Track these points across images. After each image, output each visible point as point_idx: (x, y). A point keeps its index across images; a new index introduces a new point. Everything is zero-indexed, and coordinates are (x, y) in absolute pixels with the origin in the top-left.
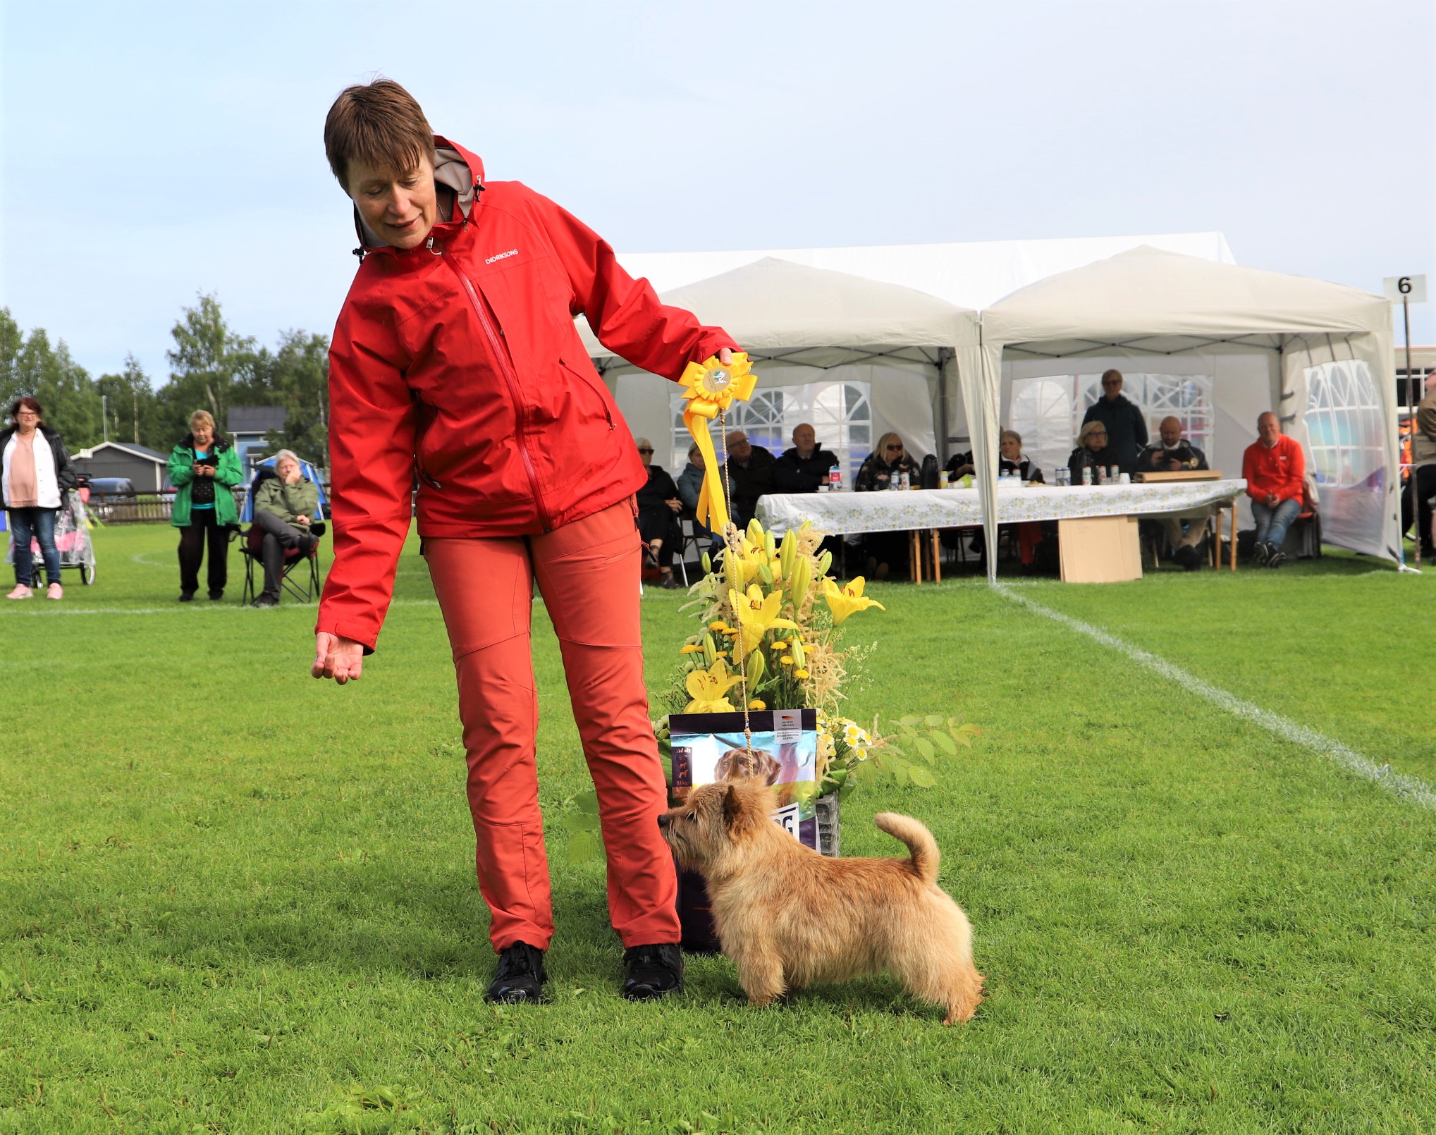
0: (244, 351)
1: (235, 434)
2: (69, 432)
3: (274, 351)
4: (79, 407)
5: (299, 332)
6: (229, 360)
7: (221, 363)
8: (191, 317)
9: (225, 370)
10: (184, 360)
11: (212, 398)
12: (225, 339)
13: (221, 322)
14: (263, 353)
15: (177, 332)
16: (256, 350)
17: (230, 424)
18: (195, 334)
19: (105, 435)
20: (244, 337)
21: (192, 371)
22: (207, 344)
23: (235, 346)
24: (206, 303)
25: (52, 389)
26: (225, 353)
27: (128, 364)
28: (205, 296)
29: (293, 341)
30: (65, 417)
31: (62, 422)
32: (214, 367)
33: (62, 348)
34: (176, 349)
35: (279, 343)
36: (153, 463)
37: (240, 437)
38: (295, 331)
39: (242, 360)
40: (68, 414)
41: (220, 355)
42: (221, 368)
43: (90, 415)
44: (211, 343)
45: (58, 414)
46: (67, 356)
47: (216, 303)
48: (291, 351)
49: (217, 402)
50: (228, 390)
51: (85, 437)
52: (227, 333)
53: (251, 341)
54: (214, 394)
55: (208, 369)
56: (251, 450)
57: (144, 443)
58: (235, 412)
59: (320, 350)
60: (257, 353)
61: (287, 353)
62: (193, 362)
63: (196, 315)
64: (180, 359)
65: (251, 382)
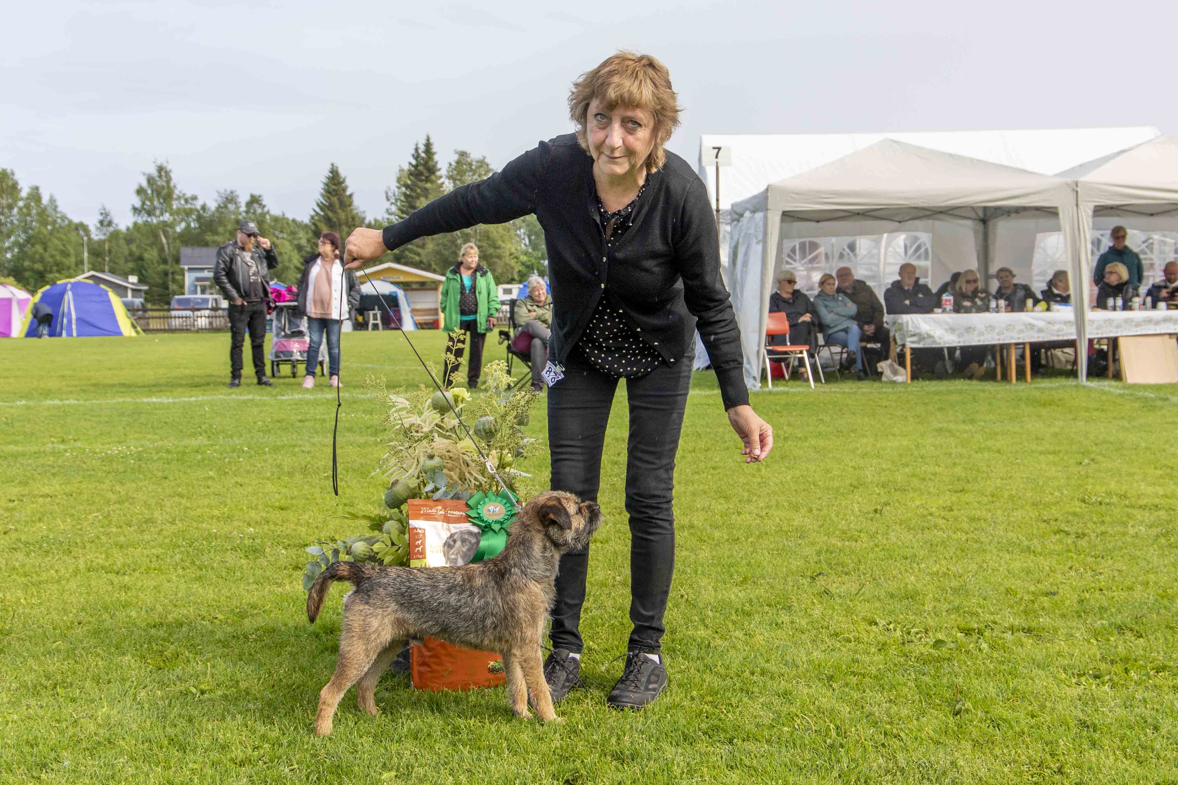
0: (188, 206)
1: (186, 267)
2: (57, 264)
3: (212, 206)
4: (64, 246)
5: (232, 192)
6: (178, 212)
7: (171, 215)
8: (150, 180)
9: (175, 220)
10: (143, 212)
11: (164, 240)
12: (175, 196)
13: (172, 184)
14: (204, 208)
15: (140, 191)
16: (198, 204)
17: (182, 259)
18: (152, 193)
19: (86, 266)
20: (189, 195)
21: (149, 220)
22: (161, 200)
23: (183, 202)
24: (161, 169)
25: (45, 231)
26: (175, 207)
27: (102, 214)
28: (159, 164)
29: (227, 199)
30: (54, 253)
31: (52, 256)
32: (167, 217)
33: (52, 201)
34: (138, 204)
35: (216, 200)
36: (126, 288)
37: (190, 269)
38: (228, 192)
39: (188, 213)
40: (56, 250)
41: (171, 209)
42: (171, 218)
43: (72, 251)
44: (165, 200)
45: (49, 249)
46: (56, 207)
47: (168, 169)
48: (226, 207)
49: (168, 243)
50: (176, 235)
51: (69, 268)
52: (177, 192)
53: (194, 198)
54: (166, 237)
55: (161, 218)
56: (198, 279)
57: (112, 271)
58: (186, 251)
59: (256, 205)
60: (199, 207)
61: (222, 208)
62: (150, 213)
63: (153, 178)
64: (140, 211)
65: (195, 228)
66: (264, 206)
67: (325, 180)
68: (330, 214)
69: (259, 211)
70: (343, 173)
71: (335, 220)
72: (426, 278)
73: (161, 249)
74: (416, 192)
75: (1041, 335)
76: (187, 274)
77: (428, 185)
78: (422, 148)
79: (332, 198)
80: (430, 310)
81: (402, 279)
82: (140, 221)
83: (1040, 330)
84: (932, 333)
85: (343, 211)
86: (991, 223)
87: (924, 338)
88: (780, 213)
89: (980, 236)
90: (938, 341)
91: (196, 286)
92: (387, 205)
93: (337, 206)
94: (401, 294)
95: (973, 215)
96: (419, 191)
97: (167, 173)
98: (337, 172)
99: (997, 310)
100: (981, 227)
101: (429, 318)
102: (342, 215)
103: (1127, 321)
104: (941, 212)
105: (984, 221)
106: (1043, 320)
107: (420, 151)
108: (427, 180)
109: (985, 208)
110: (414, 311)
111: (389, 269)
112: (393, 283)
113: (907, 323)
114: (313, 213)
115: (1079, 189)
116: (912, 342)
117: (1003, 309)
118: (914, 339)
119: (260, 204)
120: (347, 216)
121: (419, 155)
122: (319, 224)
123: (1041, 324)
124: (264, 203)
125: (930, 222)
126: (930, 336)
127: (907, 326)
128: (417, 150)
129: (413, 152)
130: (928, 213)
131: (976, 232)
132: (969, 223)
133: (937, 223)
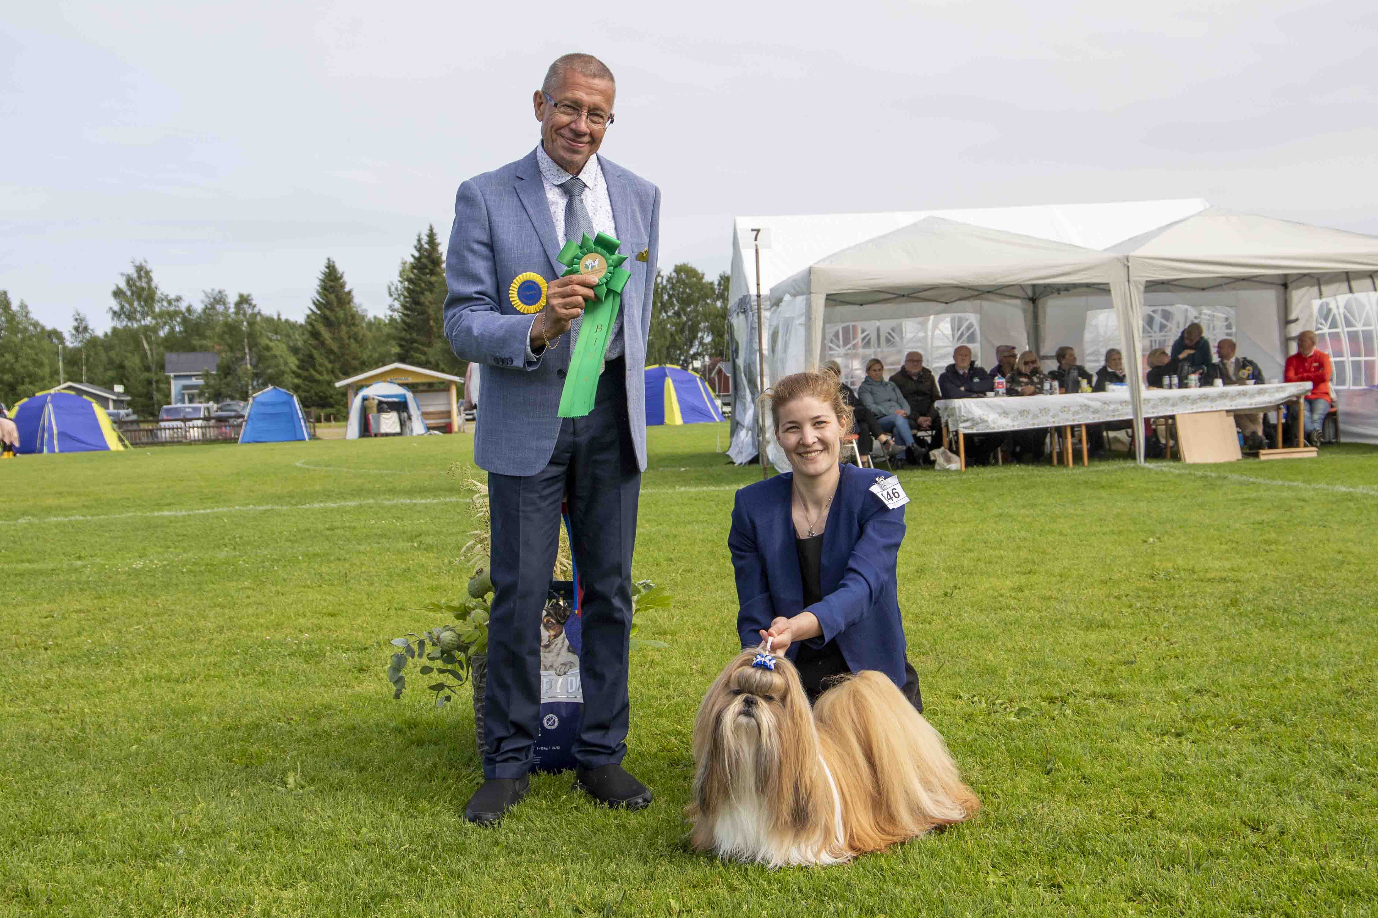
0: (172, 309)
1: (172, 375)
2: (30, 375)
3: (199, 307)
4: (37, 355)
5: (220, 292)
6: (161, 315)
7: (154, 318)
8: (130, 282)
9: (157, 324)
10: (123, 316)
11: (146, 346)
12: (156, 298)
13: (153, 285)
14: (189, 310)
15: (118, 293)
16: (183, 306)
17: (168, 366)
18: (132, 295)
19: (62, 376)
20: (172, 296)
21: (129, 324)
22: (142, 303)
23: (165, 304)
24: (140, 269)
25: (14, 339)
26: (157, 310)
27: (76, 320)
28: (138, 264)
29: (215, 299)
30: (25, 362)
31: (24, 367)
32: (148, 321)
33: (23, 306)
34: (116, 308)
35: (203, 302)
36: (107, 399)
37: (176, 377)
38: (216, 291)
39: (172, 315)
40: (27, 359)
41: (153, 312)
42: (154, 322)
43: (46, 361)
44: (146, 302)
45: (20, 359)
46: (27, 313)
47: (148, 268)
48: (213, 308)
49: (151, 349)
50: (159, 341)
51: (43, 379)
52: (159, 293)
53: (178, 299)
54: (148, 343)
55: (143, 322)
56: (186, 387)
57: (91, 382)
58: (171, 357)
59: (246, 306)
60: (184, 310)
61: (210, 309)
62: (130, 317)
63: (132, 279)
64: (120, 315)
65: (180, 332)
66: (254, 306)
67: (321, 276)
68: (328, 313)
69: (249, 311)
70: (340, 268)
71: (333, 318)
72: (438, 378)
73: (144, 356)
74: (420, 286)
75: (1097, 416)
76: (173, 382)
77: (433, 279)
78: (425, 239)
79: (329, 296)
80: (442, 413)
81: (411, 380)
82: (119, 325)
83: (1096, 411)
84: (985, 417)
85: (342, 309)
86: (1040, 302)
87: (977, 424)
88: (823, 297)
89: (1030, 316)
90: (992, 425)
91: (183, 395)
92: (389, 300)
93: (335, 304)
94: (409, 396)
95: (1022, 294)
96: (423, 285)
97: (147, 273)
98: (334, 267)
99: (1051, 392)
100: (1030, 306)
101: (441, 422)
102: (341, 314)
103: (1183, 399)
104: (989, 292)
105: (1033, 300)
106: (1099, 401)
107: (423, 242)
108: (432, 273)
109: (1034, 286)
110: (425, 415)
111: (396, 370)
112: (401, 385)
113: (960, 408)
114: (309, 312)
115: (1130, 264)
116: (966, 428)
117: (1057, 391)
118: (968, 424)
119: (250, 304)
120: (345, 314)
121: (421, 246)
122: (315, 323)
123: (1096, 405)
124: (254, 302)
125: (978, 302)
126: (983, 421)
127: (960, 411)
128: (419, 240)
129: (415, 243)
130: (976, 293)
131: (1025, 311)
132: (1018, 302)
133: (985, 304)
